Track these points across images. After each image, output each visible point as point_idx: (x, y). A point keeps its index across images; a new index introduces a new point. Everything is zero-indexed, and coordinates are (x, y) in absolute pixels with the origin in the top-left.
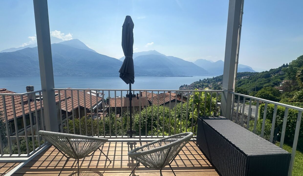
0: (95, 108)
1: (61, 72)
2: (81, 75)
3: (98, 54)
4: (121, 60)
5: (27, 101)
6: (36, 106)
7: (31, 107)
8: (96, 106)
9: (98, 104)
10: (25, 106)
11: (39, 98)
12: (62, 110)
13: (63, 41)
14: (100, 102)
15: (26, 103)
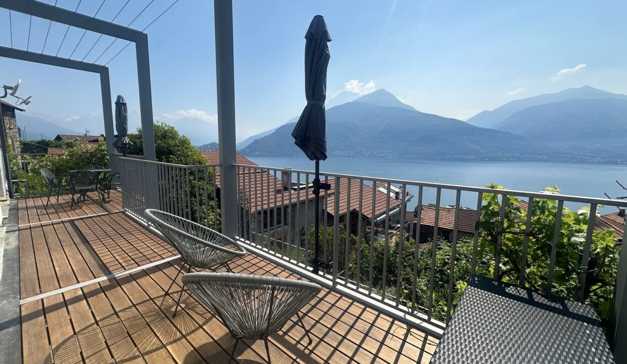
0: (380, 219)
1: (352, 150)
2: (382, 155)
3: (419, 112)
4: (470, 123)
5: (280, 190)
6: (290, 199)
7: (284, 198)
8: (385, 215)
9: (390, 213)
10: (278, 196)
11: (296, 187)
12: (328, 213)
13: (360, 96)
14: (395, 209)
15: (279, 192)
